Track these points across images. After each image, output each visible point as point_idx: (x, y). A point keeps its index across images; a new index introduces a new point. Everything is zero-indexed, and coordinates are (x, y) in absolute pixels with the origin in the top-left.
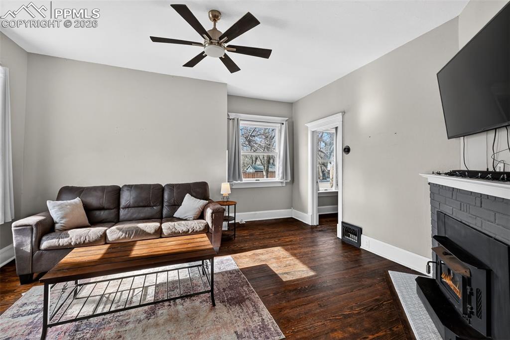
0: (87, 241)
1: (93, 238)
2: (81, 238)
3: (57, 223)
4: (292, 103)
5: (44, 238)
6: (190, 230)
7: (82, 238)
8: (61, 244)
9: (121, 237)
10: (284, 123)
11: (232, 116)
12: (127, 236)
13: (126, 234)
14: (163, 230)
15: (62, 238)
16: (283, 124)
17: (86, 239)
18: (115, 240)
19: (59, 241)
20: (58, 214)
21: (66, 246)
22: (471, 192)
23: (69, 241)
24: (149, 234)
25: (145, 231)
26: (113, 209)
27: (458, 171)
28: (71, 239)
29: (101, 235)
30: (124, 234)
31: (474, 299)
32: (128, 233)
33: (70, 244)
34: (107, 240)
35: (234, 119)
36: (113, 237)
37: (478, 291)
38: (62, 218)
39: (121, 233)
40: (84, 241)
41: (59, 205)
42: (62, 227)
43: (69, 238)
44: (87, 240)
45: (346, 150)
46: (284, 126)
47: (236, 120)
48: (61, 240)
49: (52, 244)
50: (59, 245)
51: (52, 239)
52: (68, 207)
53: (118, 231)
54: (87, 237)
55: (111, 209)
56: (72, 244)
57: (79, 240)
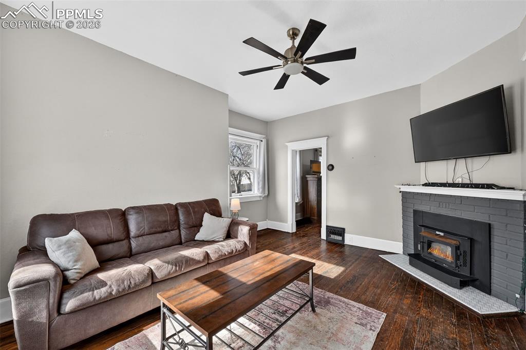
0: (133, 285)
1: (139, 279)
2: (123, 282)
3: (68, 270)
4: (267, 122)
5: (66, 295)
6: (234, 250)
7: (125, 283)
8: (97, 298)
9: (172, 272)
12: (178, 268)
13: (176, 266)
14: (210, 255)
15: (96, 289)
16: (262, 141)
17: (130, 283)
18: (166, 276)
19: (93, 294)
20: (69, 257)
21: (105, 298)
22: (451, 195)
23: (109, 291)
24: (199, 262)
25: (195, 259)
26: (124, 240)
27: (439, 183)
28: (110, 287)
29: (148, 274)
30: (174, 267)
31: (461, 257)
32: (178, 265)
33: (111, 293)
34: (154, 277)
36: (162, 273)
37: (465, 252)
38: (76, 261)
39: (170, 266)
40: (129, 286)
41: (65, 244)
42: (78, 275)
43: (107, 287)
44: (133, 283)
45: (330, 168)
46: (262, 144)
48: (95, 292)
49: (84, 301)
50: (95, 299)
51: (82, 293)
52: (77, 244)
53: (167, 265)
54: (132, 280)
55: (122, 240)
56: (113, 293)
57: (122, 286)
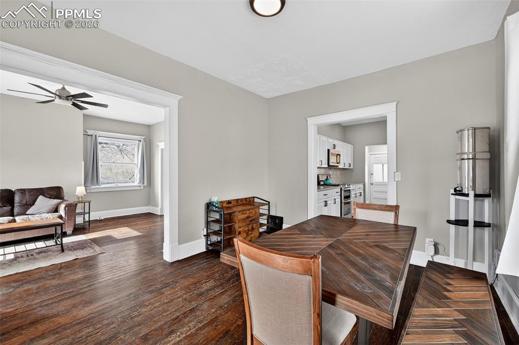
4: (149, 126)
10: (142, 140)
11: (90, 132)
14: (17, 221)
35: (92, 135)
46: (141, 143)
47: (94, 137)
